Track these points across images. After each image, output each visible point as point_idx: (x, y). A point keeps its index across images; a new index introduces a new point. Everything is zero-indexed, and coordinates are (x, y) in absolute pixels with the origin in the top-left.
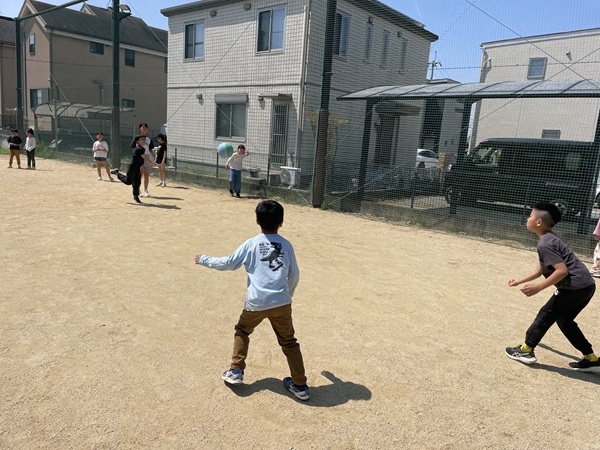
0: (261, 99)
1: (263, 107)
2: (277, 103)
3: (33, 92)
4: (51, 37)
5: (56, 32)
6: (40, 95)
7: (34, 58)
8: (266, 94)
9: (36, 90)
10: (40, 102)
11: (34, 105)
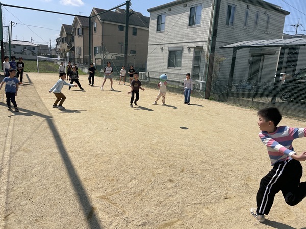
0: (189, 49)
1: (189, 52)
2: (196, 50)
3: (95, 48)
4: (103, 24)
5: (105, 22)
6: (97, 49)
7: (96, 33)
8: (191, 46)
9: (96, 48)
10: (97, 52)
11: (95, 54)
